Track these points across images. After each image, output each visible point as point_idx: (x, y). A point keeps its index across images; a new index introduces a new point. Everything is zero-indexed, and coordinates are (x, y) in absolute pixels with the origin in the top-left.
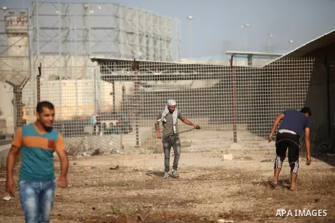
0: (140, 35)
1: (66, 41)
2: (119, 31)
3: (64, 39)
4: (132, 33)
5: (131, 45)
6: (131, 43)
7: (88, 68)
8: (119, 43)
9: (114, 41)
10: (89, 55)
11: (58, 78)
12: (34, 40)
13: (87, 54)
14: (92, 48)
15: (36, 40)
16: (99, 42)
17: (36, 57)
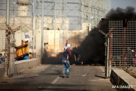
0: (92, 7)
1: (53, 9)
2: (81, 5)
3: (52, 8)
4: (87, 6)
5: (87, 13)
6: (87, 12)
7: (65, 25)
8: (81, 11)
9: (78, 10)
10: (65, 17)
11: (48, 29)
12: (36, 8)
13: (64, 17)
14: (67, 14)
15: (37, 8)
16: (71, 10)
17: (37, 17)
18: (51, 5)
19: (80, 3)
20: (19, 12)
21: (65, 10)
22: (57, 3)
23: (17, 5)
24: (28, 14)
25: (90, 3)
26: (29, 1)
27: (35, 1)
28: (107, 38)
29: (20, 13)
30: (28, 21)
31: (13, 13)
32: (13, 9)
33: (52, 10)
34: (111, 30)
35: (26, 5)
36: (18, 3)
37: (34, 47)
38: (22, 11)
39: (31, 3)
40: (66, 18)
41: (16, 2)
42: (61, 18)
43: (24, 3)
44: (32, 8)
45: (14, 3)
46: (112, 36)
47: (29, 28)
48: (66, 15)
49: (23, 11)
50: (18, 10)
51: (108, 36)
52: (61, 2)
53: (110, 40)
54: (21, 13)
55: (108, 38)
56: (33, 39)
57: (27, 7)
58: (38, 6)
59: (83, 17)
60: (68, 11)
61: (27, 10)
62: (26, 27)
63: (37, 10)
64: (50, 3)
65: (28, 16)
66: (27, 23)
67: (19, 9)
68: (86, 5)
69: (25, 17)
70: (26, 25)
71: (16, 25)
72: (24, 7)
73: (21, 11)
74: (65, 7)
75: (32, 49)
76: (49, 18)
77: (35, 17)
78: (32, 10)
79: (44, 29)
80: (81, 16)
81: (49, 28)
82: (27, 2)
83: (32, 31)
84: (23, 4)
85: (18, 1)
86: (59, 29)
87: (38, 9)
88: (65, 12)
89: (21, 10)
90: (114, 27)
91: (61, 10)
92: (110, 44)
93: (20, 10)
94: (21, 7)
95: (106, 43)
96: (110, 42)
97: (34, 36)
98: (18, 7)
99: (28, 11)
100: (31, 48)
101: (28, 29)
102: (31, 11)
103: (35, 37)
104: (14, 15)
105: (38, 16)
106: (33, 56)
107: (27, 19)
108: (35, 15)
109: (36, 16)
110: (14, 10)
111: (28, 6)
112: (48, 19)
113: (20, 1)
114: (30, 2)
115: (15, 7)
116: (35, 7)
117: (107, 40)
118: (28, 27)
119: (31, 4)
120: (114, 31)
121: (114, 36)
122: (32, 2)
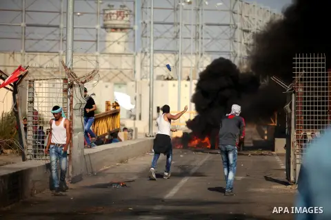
1: (176, 37)
2: (236, 28)
3: (175, 35)
4: (247, 32)
5: (247, 45)
6: (246, 42)
8: (235, 41)
9: (230, 39)
10: (202, 54)
11: (168, 79)
12: (142, 36)
13: (200, 53)
14: (205, 46)
15: (145, 35)
16: (213, 39)
17: (143, 54)
18: (173, 29)
19: (232, 25)
20: (107, 44)
21: (202, 38)
22: (185, 25)
23: (103, 30)
24: (125, 49)
25: (254, 25)
26: (128, 23)
27: (141, 21)
28: (291, 94)
29: (109, 47)
30: (125, 63)
31: (95, 47)
32: (95, 39)
33: (174, 39)
34: (300, 77)
35: (122, 29)
36: (105, 27)
37: (137, 117)
38: (114, 42)
39: (131, 26)
40: (204, 55)
41: (102, 25)
42: (194, 57)
43: (117, 26)
44: (134, 36)
45: (98, 27)
46: (301, 90)
47: (129, 78)
48: (204, 49)
49: (116, 43)
50: (106, 41)
51: (293, 91)
52: (192, 23)
53: (297, 99)
54: (111, 47)
55: (293, 95)
56: (135, 99)
57: (124, 34)
58: (146, 32)
59: (239, 52)
60: (209, 40)
61: (123, 39)
62: (121, 76)
63: (144, 39)
64: (171, 26)
65: (127, 53)
66: (124, 66)
67: (108, 39)
68: (247, 28)
69: (120, 54)
70: (121, 72)
71: (101, 70)
72: (117, 35)
73: (111, 43)
74: (202, 33)
75: (135, 119)
76: (168, 55)
77: (139, 54)
78: (133, 40)
79: (159, 78)
80: (235, 52)
81: (170, 77)
82: (124, 25)
83: (133, 83)
84: (115, 29)
85: (106, 22)
86: (188, 79)
87: (146, 37)
88: (202, 43)
89: (111, 40)
90: (305, 69)
91: (192, 40)
92: (297, 108)
93: (109, 41)
94: (112, 34)
95: (288, 105)
96: (296, 103)
97: (137, 94)
98: (105, 35)
99: (126, 42)
100: (132, 118)
101: (126, 80)
102: (131, 42)
103: (140, 95)
104: (97, 50)
105: (146, 53)
106: (132, 135)
107: (125, 58)
108: (141, 50)
109: (142, 52)
110: (96, 41)
111: (125, 32)
112: (167, 59)
113: (110, 22)
114: (129, 25)
115: (99, 34)
116: (141, 33)
117: (291, 99)
118: (125, 76)
119: (132, 28)
120: (305, 79)
121: (305, 89)
122: (134, 24)
